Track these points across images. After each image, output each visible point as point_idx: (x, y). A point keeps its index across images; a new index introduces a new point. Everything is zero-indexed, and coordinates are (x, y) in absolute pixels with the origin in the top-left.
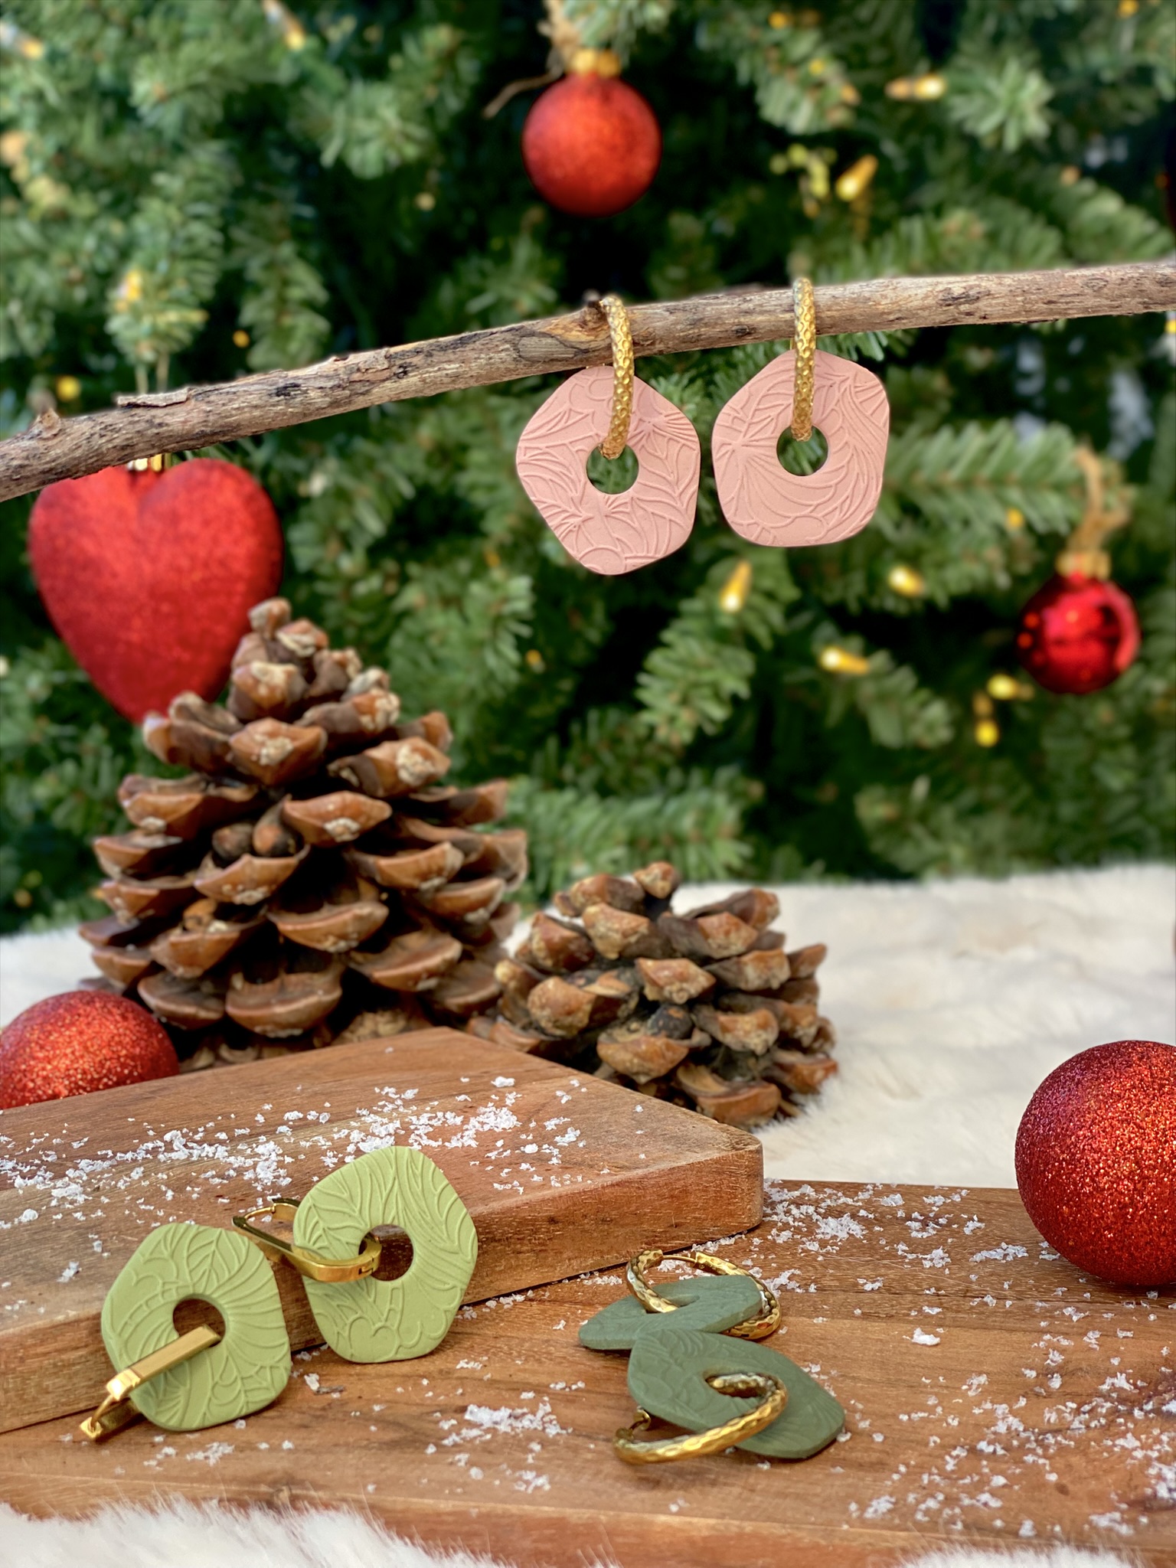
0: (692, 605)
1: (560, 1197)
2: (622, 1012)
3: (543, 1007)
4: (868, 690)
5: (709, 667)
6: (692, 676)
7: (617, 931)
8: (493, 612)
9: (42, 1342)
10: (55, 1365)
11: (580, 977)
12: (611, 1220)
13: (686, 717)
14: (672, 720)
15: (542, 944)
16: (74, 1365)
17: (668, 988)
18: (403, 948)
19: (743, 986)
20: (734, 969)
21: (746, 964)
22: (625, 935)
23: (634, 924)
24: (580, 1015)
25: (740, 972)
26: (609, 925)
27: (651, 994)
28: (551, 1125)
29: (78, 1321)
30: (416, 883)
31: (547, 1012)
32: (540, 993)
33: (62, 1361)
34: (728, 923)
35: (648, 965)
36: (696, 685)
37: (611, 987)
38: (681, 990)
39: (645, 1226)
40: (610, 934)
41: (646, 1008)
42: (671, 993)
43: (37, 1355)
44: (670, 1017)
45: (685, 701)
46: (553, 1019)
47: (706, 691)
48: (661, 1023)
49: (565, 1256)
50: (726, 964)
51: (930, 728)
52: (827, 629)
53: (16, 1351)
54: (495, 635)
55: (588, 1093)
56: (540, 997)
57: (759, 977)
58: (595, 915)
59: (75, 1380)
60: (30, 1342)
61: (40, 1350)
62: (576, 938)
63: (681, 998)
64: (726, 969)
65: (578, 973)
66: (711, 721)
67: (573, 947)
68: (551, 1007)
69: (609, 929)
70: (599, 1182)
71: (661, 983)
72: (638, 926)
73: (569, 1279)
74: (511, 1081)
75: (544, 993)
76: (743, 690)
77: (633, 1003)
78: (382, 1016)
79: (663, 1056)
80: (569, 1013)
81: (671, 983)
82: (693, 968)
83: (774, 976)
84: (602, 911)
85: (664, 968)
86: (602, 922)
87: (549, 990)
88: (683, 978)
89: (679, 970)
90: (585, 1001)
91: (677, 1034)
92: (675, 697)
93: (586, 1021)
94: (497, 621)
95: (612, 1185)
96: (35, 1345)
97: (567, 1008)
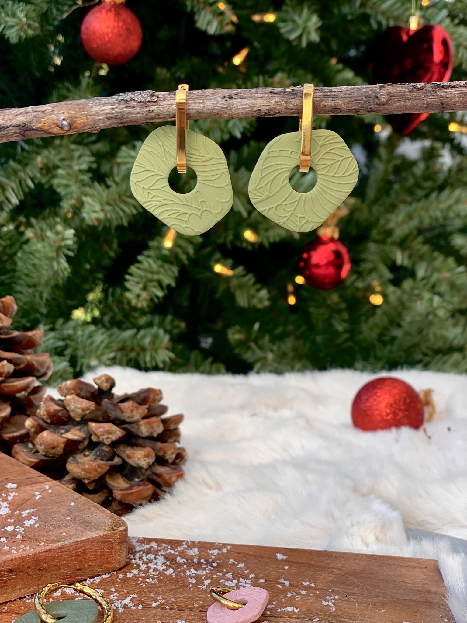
0: (152, 244)
1: (15, 559)
2: (81, 447)
3: (41, 444)
4: (235, 282)
5: (158, 273)
6: (150, 276)
7: (80, 408)
8: (56, 245)
11: (63, 429)
12: (43, 569)
13: (144, 295)
14: (138, 296)
15: (45, 412)
17: (102, 437)
19: (140, 435)
20: (136, 427)
21: (141, 425)
22: (83, 410)
23: (88, 405)
24: (59, 449)
25: (139, 429)
26: (76, 405)
27: (94, 439)
28: (25, 514)
31: (43, 447)
32: (41, 437)
34: (132, 406)
35: (93, 425)
36: (151, 281)
37: (76, 435)
38: (108, 438)
39: (62, 571)
40: (77, 409)
41: (93, 445)
42: (103, 439)
44: (103, 451)
45: (145, 288)
46: (45, 451)
47: (155, 284)
48: (98, 453)
49: (17, 588)
50: (133, 425)
51: (261, 301)
52: (218, 255)
54: (58, 255)
55: (52, 493)
56: (41, 439)
57: (148, 431)
58: (70, 400)
62: (62, 410)
63: (108, 442)
64: (132, 427)
65: (62, 427)
66: (157, 297)
67: (60, 414)
68: (45, 445)
69: (76, 407)
70: (38, 550)
71: (98, 434)
72: (90, 406)
73: (20, 599)
74: (15, 486)
76: (173, 284)
77: (86, 443)
79: (97, 471)
80: (53, 448)
81: (103, 435)
82: (114, 428)
83: (155, 431)
84: (73, 399)
85: (100, 427)
86: (73, 404)
87: (44, 436)
88: (109, 432)
89: (107, 428)
90: (61, 442)
91: (105, 458)
92: (141, 286)
93: (62, 451)
94: (59, 249)
95: (45, 552)
97: (52, 445)
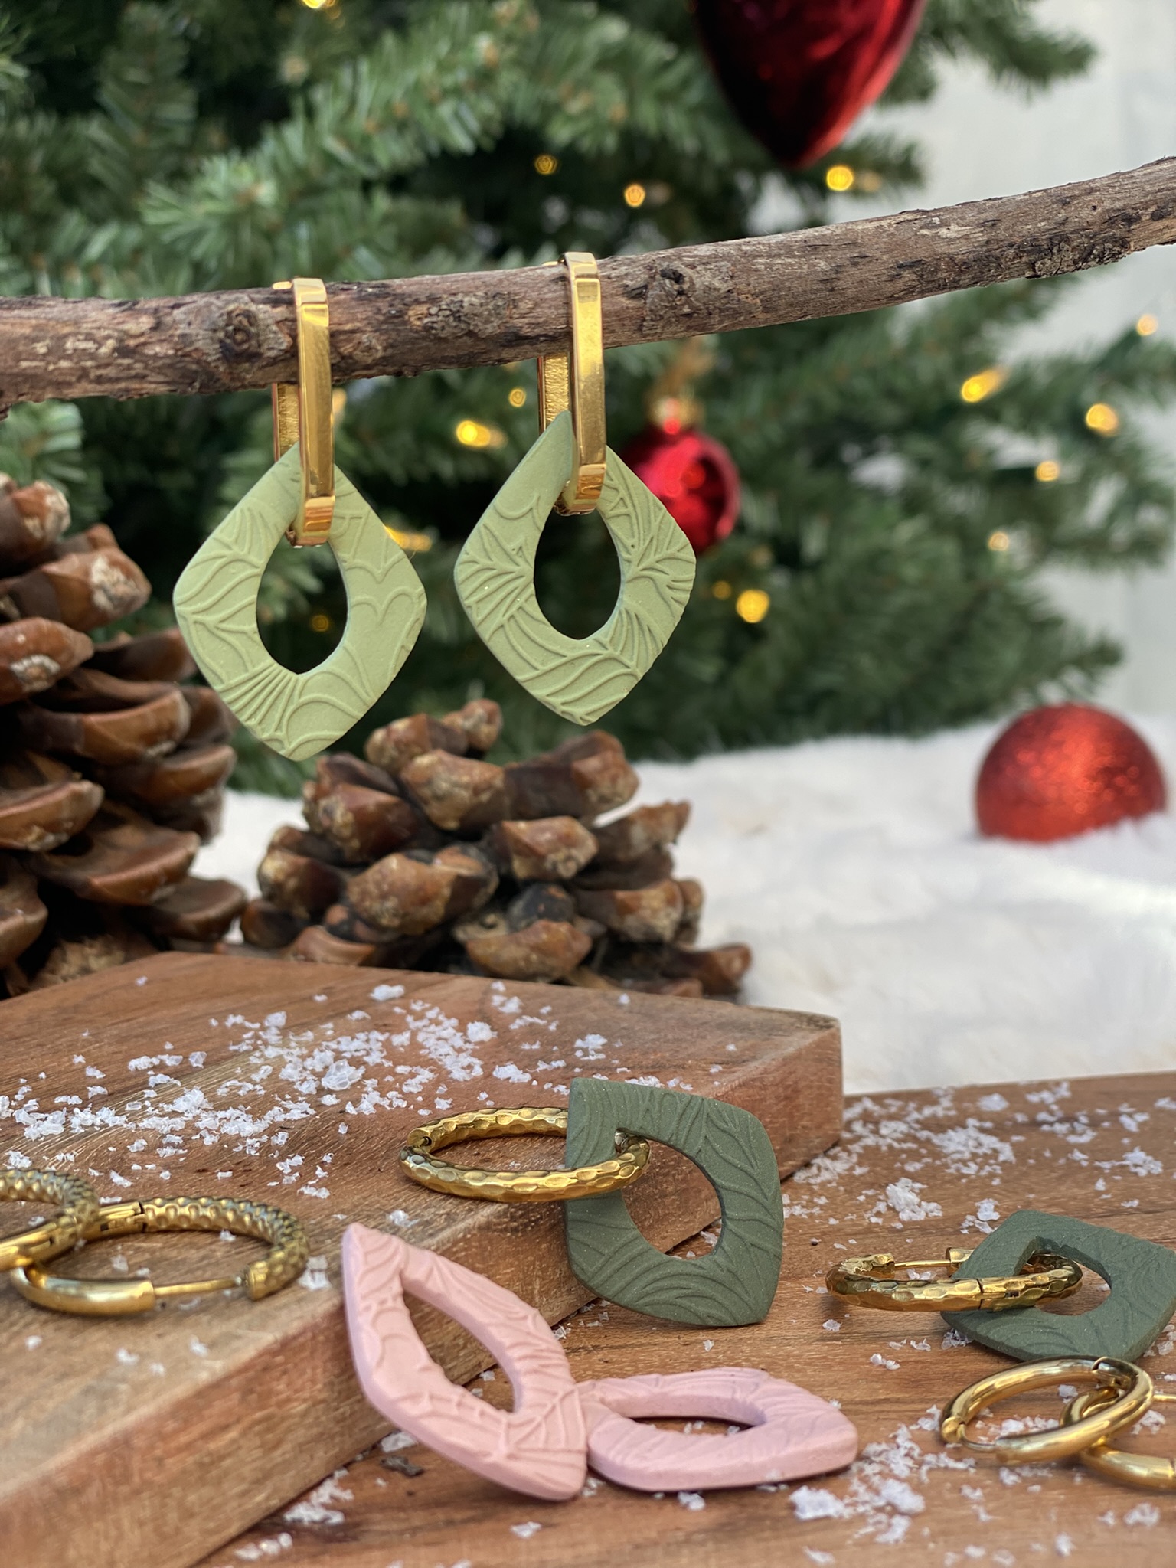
2: (480, 898)
3: (384, 896)
7: (466, 786)
9: (187, 1424)
10: (201, 1465)
16: (222, 1458)
17: (552, 857)
18: (115, 847)
20: (614, 831)
21: (632, 822)
22: (477, 791)
23: (488, 775)
24: (439, 903)
25: (621, 836)
26: (455, 778)
27: (521, 869)
29: (228, 1377)
30: (139, 748)
31: (391, 903)
32: (378, 877)
33: (210, 1454)
35: (519, 828)
37: (461, 866)
38: (569, 858)
40: (456, 790)
41: (512, 891)
42: (555, 865)
43: (180, 1450)
44: (550, 899)
46: (401, 912)
53: (152, 1447)
56: (378, 884)
57: (649, 839)
58: (430, 767)
59: (226, 1486)
60: (171, 1426)
61: (184, 1439)
62: (396, 805)
63: (568, 871)
68: (397, 896)
69: (456, 785)
71: (542, 850)
72: (493, 777)
75: (384, 877)
77: (491, 886)
78: (91, 946)
79: (568, 947)
80: (419, 903)
81: (556, 850)
82: (577, 828)
84: (440, 761)
85: (543, 831)
86: (444, 775)
87: (392, 871)
88: (567, 841)
89: (565, 830)
90: (444, 882)
93: (442, 912)
96: (176, 1432)
97: (421, 894)
